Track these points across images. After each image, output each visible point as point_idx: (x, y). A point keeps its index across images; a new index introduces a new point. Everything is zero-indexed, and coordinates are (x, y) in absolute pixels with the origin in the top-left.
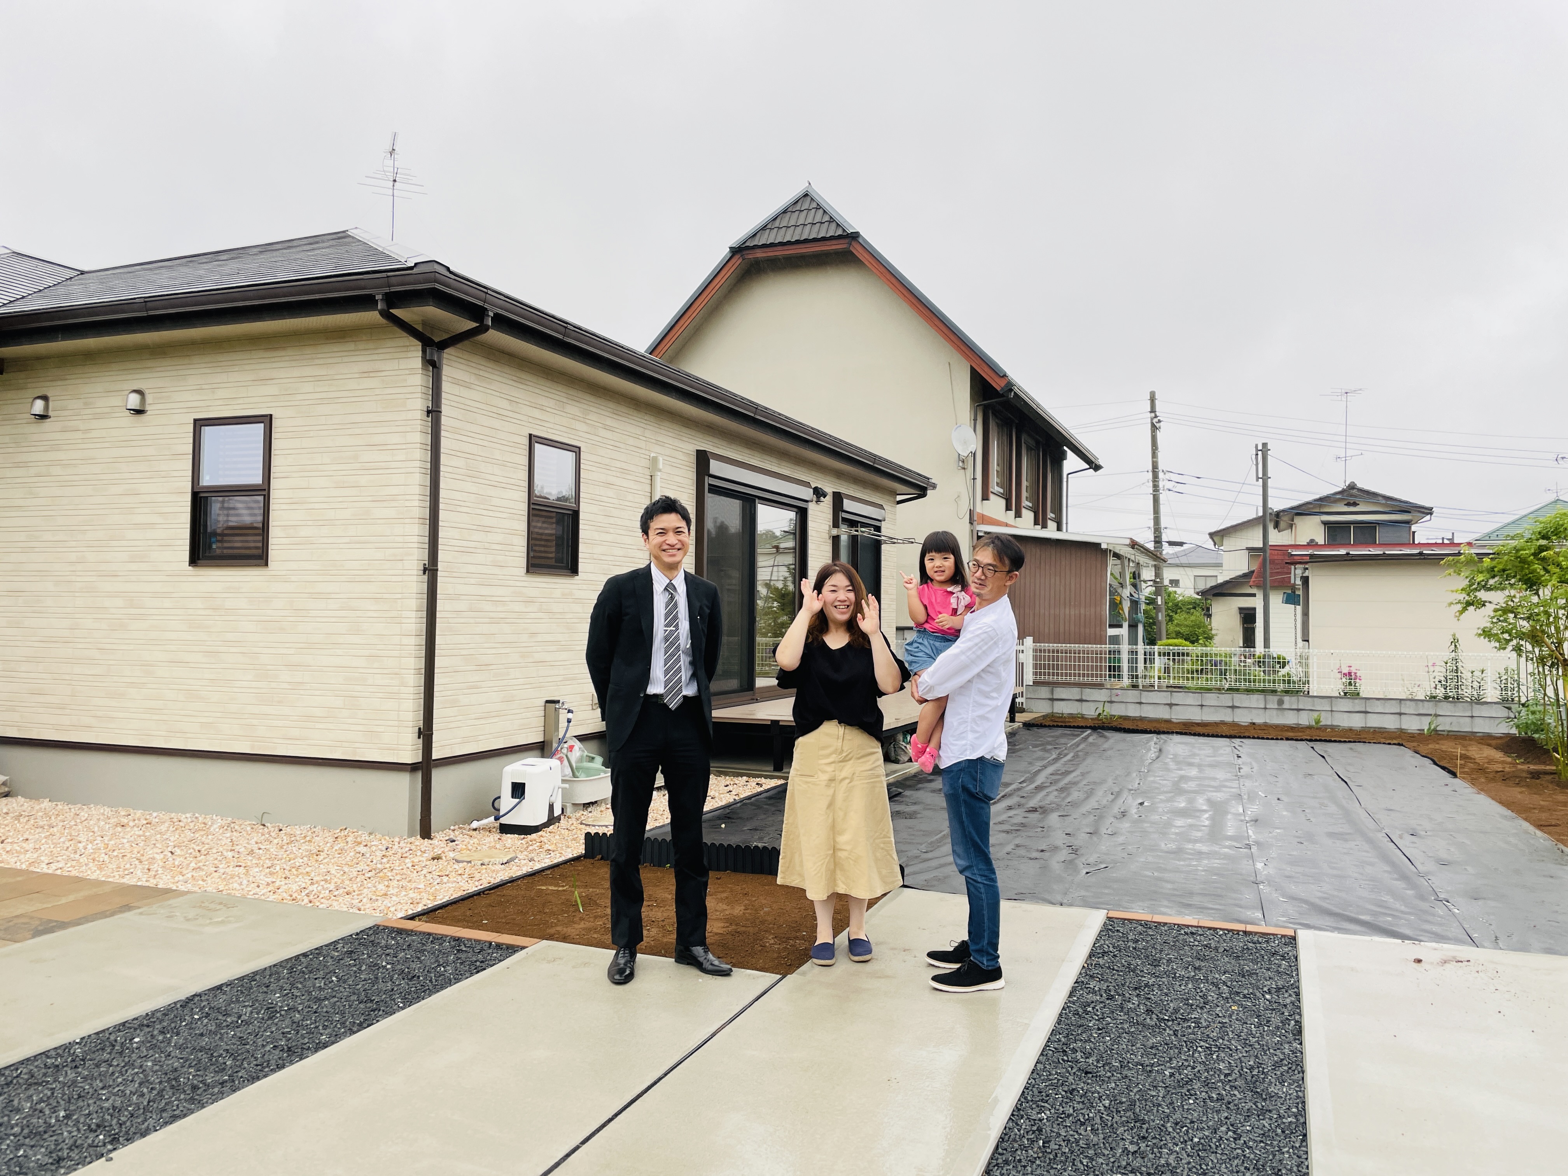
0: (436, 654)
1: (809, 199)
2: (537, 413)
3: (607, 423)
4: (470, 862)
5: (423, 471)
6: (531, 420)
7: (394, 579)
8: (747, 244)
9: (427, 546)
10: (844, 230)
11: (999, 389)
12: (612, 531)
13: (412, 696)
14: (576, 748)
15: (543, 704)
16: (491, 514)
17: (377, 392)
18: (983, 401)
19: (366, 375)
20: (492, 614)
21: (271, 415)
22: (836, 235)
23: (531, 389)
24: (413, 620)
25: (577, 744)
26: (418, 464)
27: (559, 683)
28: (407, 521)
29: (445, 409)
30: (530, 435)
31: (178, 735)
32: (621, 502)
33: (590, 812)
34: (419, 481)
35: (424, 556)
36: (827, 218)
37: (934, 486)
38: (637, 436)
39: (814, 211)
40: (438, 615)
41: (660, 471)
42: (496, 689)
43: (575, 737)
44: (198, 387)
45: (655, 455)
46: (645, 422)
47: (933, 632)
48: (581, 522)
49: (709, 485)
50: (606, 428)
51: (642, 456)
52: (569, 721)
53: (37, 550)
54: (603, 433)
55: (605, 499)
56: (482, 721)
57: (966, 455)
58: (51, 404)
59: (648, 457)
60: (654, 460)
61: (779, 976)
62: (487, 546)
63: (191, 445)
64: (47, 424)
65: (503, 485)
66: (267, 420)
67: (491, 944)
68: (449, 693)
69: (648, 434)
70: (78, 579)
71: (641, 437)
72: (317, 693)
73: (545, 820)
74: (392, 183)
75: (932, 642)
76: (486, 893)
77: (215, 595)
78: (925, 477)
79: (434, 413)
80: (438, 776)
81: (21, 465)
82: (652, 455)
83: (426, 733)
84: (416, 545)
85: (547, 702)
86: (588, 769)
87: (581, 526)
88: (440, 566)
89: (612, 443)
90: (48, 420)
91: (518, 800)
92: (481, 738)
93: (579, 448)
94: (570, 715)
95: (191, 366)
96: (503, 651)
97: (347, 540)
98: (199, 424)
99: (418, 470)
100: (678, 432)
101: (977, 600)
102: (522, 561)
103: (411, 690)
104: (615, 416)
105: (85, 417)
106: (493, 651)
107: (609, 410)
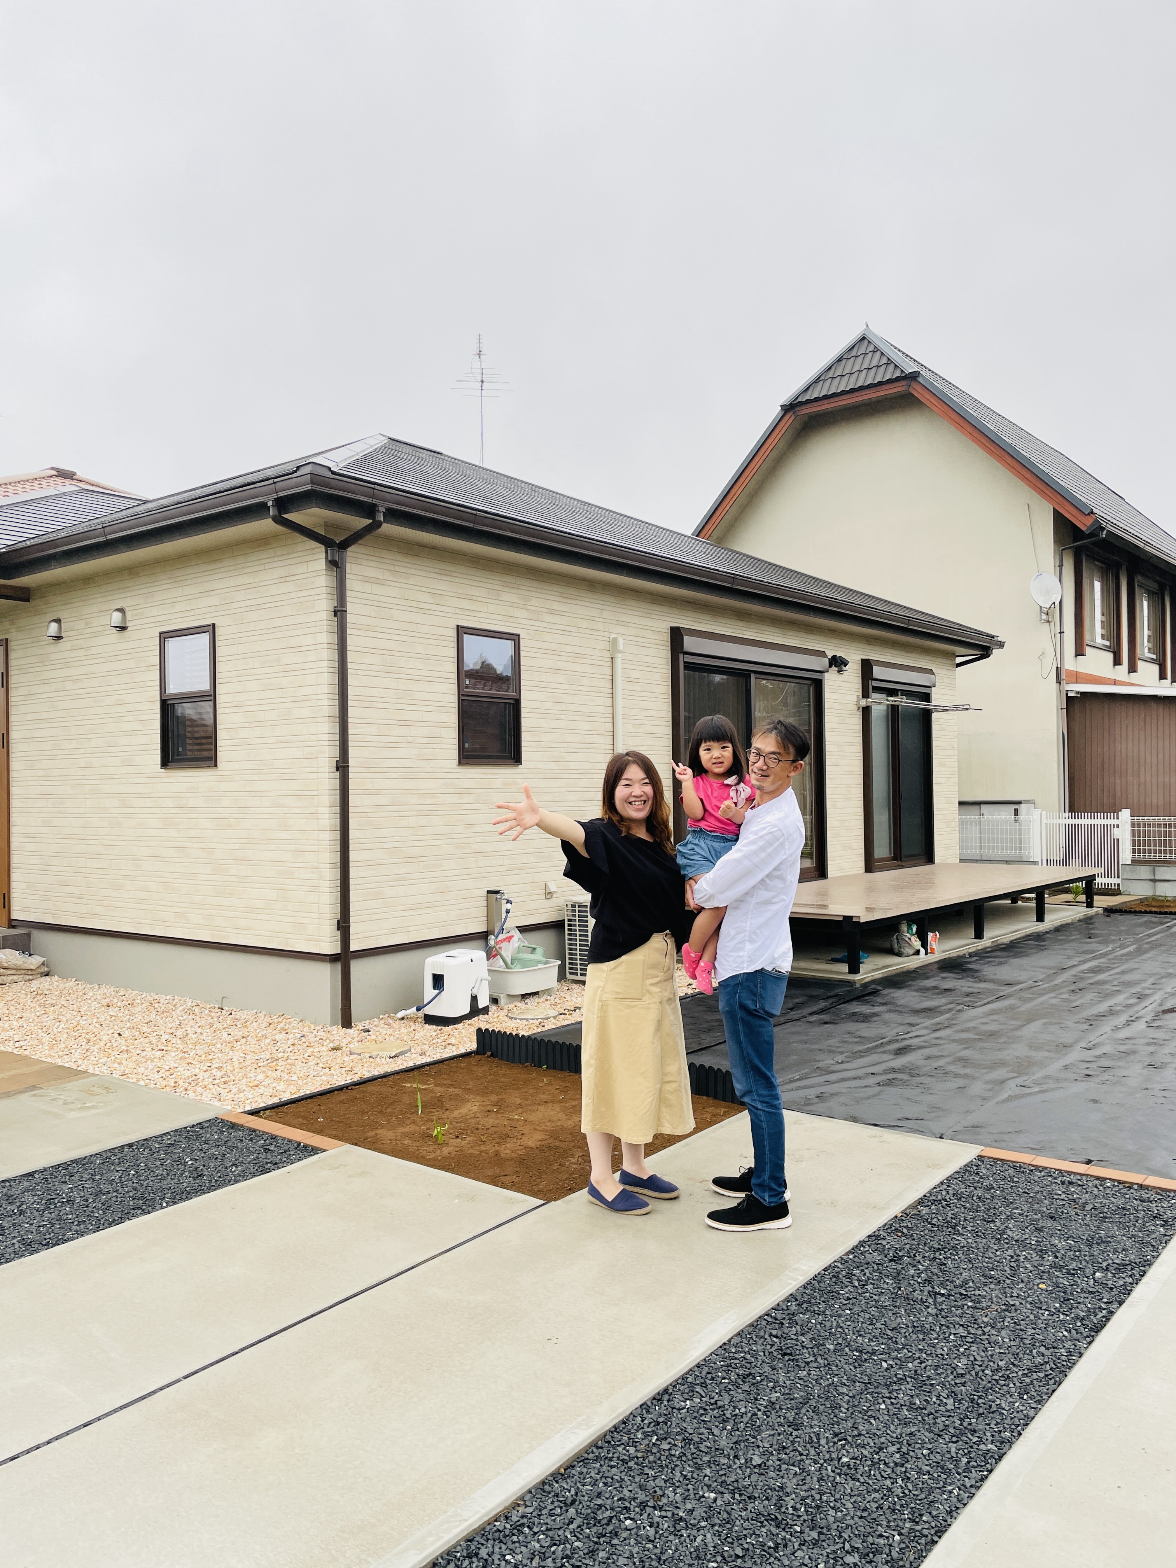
0: (351, 849)
1: (866, 342)
2: (465, 604)
3: (554, 608)
4: (360, 1054)
5: (332, 670)
6: (458, 611)
7: (311, 776)
8: (799, 400)
9: (337, 743)
10: (902, 371)
11: (1084, 528)
12: (563, 717)
13: (328, 890)
14: (515, 939)
15: (485, 894)
16: (413, 708)
17: (292, 595)
18: (1074, 542)
19: (283, 580)
20: (419, 808)
21: (214, 625)
22: (894, 377)
23: (457, 580)
24: (327, 816)
25: (517, 934)
26: (326, 663)
27: (503, 873)
28: (319, 720)
29: (349, 607)
30: (458, 626)
31: (160, 923)
32: (574, 687)
33: (526, 1004)
34: (327, 681)
35: (336, 752)
36: (884, 360)
37: (1001, 645)
38: (593, 618)
39: (871, 354)
40: (351, 810)
41: (620, 652)
42: (427, 881)
43: (517, 927)
44: (162, 602)
45: (615, 636)
46: (603, 603)
47: (711, 831)
48: (523, 710)
49: (685, 662)
50: (552, 612)
51: (598, 638)
52: (508, 912)
53: (59, 757)
54: (549, 618)
55: (555, 686)
56: (412, 912)
57: (1048, 607)
58: (63, 625)
59: (608, 639)
60: (615, 641)
61: (543, 1202)
62: (410, 740)
63: (158, 657)
64: (62, 644)
65: (429, 679)
66: (212, 630)
67: (299, 1144)
68: (373, 885)
69: (605, 614)
70: (87, 782)
71: (597, 619)
72: (258, 885)
73: (467, 1011)
74: (480, 384)
75: (710, 843)
76: (350, 1088)
77: (181, 795)
78: (988, 635)
79: (340, 612)
80: (356, 967)
81: (45, 682)
82: (612, 636)
83: (343, 925)
84: (327, 743)
85: (489, 892)
86: (526, 960)
87: (523, 715)
88: (351, 762)
89: (561, 627)
90: (62, 640)
91: (438, 991)
92: (411, 928)
93: (519, 635)
94: (509, 906)
95: (157, 583)
96: (434, 843)
97: (274, 740)
98: (164, 637)
99: (326, 670)
100: (646, 611)
101: (758, 792)
102: (455, 754)
103: (328, 884)
104: (563, 600)
105: (86, 636)
106: (423, 843)
107: (555, 593)
